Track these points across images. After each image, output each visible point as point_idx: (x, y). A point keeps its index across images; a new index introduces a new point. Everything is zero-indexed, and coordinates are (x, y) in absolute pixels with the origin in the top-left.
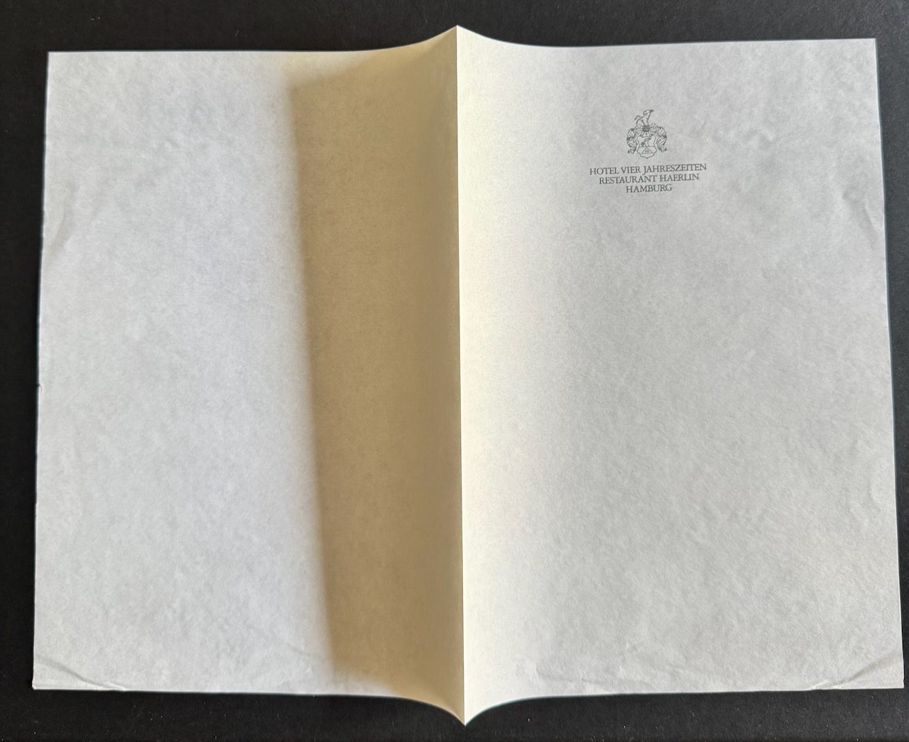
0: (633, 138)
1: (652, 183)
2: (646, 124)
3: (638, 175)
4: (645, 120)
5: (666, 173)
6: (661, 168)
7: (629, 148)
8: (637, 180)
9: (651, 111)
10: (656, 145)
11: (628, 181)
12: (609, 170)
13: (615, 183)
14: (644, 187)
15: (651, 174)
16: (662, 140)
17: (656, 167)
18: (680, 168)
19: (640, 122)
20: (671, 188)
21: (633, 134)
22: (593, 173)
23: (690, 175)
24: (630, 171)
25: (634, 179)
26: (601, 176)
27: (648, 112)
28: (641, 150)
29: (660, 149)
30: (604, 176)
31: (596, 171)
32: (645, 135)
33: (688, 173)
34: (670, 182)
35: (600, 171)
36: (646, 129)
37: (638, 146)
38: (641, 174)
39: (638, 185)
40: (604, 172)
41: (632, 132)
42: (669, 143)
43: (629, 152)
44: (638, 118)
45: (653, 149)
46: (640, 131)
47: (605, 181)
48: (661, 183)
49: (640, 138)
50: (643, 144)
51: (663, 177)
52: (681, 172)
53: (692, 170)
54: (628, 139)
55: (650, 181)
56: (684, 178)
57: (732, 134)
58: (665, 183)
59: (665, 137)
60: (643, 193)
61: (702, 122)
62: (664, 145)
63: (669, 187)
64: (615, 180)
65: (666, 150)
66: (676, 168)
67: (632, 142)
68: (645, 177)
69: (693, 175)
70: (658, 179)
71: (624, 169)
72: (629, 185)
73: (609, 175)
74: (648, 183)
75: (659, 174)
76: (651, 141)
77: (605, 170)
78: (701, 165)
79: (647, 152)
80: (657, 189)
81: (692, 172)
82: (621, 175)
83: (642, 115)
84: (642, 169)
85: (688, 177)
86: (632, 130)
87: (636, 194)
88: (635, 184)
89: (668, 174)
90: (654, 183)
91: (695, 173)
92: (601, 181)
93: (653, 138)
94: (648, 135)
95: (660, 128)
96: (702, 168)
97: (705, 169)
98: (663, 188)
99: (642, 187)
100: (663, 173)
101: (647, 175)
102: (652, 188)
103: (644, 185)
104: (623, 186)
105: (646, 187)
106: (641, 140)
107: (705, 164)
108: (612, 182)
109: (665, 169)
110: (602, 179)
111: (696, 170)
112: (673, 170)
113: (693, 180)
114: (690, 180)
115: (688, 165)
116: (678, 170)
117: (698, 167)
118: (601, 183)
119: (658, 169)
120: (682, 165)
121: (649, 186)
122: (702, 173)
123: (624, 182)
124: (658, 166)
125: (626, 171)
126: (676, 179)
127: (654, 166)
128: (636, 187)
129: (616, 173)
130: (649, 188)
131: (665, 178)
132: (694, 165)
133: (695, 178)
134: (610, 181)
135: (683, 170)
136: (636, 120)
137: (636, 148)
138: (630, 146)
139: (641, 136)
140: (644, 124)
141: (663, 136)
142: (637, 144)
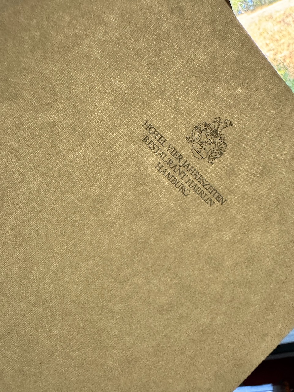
0: (200, 131)
1: (179, 178)
2: (219, 130)
3: (175, 162)
4: (221, 126)
6: (195, 173)
7: (190, 136)
8: (172, 165)
9: (231, 125)
10: (210, 153)
11: (165, 160)
12: (159, 137)
13: (154, 151)
15: (186, 171)
16: (217, 154)
17: (193, 169)
18: (208, 187)
19: (216, 124)
20: (188, 195)
21: (204, 128)
22: (145, 127)
23: (209, 198)
24: (173, 154)
25: (170, 162)
26: (149, 135)
27: (229, 122)
28: (197, 146)
29: (209, 159)
31: (149, 127)
32: (210, 138)
33: (209, 195)
34: (191, 190)
35: (152, 131)
36: (215, 133)
37: (197, 141)
38: (178, 164)
39: (169, 170)
40: (155, 135)
41: (204, 126)
42: (219, 161)
43: (187, 138)
44: (218, 120)
45: (204, 154)
46: (209, 131)
47: (148, 142)
48: (184, 184)
49: (204, 136)
50: (202, 142)
51: (191, 181)
52: (205, 191)
53: (213, 196)
54: (196, 128)
55: (179, 175)
56: (203, 196)
58: (187, 188)
59: (221, 154)
60: (166, 179)
62: (215, 158)
63: (186, 193)
64: (156, 149)
66: (205, 183)
67: (196, 133)
68: (179, 169)
69: (211, 200)
70: (185, 179)
71: (171, 147)
72: (162, 163)
73: (155, 141)
74: (176, 175)
75: (190, 176)
76: (209, 148)
77: (156, 133)
78: (222, 198)
79: (199, 152)
80: (178, 186)
81: (211, 197)
82: (165, 149)
83: (223, 120)
84: (182, 162)
85: (205, 198)
86: (206, 124)
87: (160, 175)
88: (166, 167)
89: (196, 182)
90: (180, 180)
91: (213, 199)
93: (213, 146)
94: (212, 140)
95: (225, 144)
96: (221, 201)
97: (222, 203)
98: (183, 190)
99: (169, 174)
100: (193, 179)
101: (182, 169)
102: (175, 182)
103: (172, 174)
104: (158, 159)
105: (172, 177)
106: (204, 138)
107: (226, 200)
108: (152, 148)
109: (198, 177)
110: (147, 138)
111: (216, 198)
112: (202, 183)
113: (207, 203)
114: (206, 201)
115: (214, 190)
116: (206, 187)
117: (219, 198)
118: (143, 141)
119: (193, 172)
120: (211, 186)
121: (175, 178)
122: (217, 204)
123: (161, 157)
124: (195, 170)
125: (171, 151)
126: (197, 192)
127: (192, 167)
128: (166, 170)
129: (162, 144)
130: (173, 180)
131: (191, 183)
132: (218, 193)
133: (209, 203)
134: (152, 146)
135: (207, 190)
136: (215, 120)
137: (194, 140)
138: (192, 135)
139: (207, 135)
140: (218, 129)
141: (221, 152)
142: (198, 138)
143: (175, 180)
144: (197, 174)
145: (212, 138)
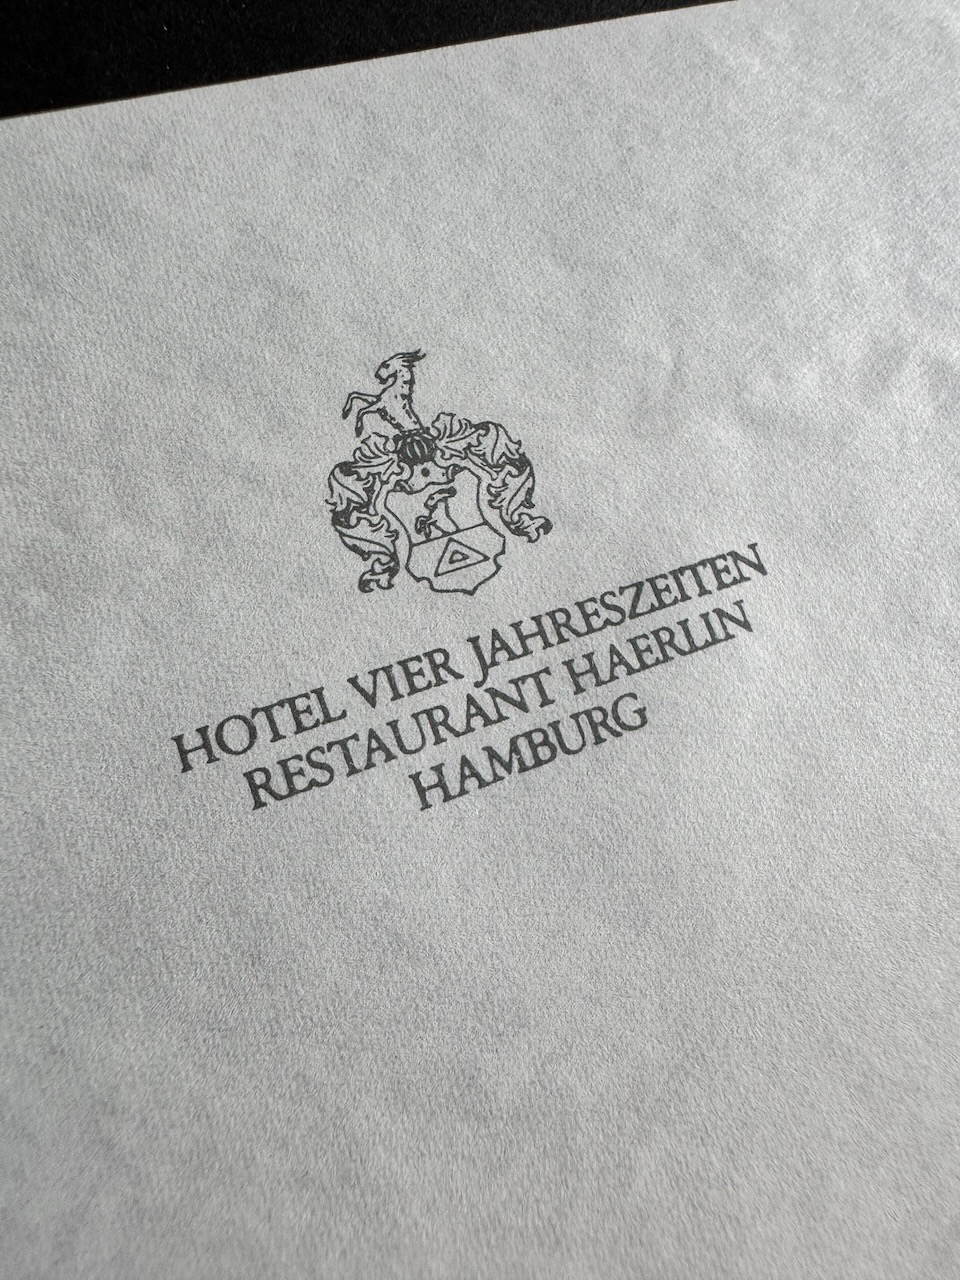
0: (363, 507)
1: (537, 717)
2: (409, 424)
3: (452, 696)
4: (396, 408)
5: (592, 642)
6: (556, 625)
7: (362, 566)
8: (458, 721)
9: (412, 358)
10: (492, 516)
11: (412, 740)
12: (284, 717)
13: (341, 778)
14: (504, 751)
15: (521, 667)
16: (514, 483)
17: (529, 627)
18: (648, 598)
19: (372, 422)
20: (641, 712)
21: (359, 487)
22: (198, 758)
23: (705, 616)
24: (403, 687)
25: (436, 723)
26: (248, 762)
27: (397, 364)
28: (426, 559)
29: (519, 531)
30: (266, 754)
31: (212, 742)
32: (419, 481)
33: (693, 609)
34: (625, 683)
35: (235, 735)
36: (414, 447)
37: (402, 545)
38: (466, 686)
39: (472, 747)
40: (264, 733)
41: (349, 481)
42: (551, 490)
43: (364, 586)
44: (358, 404)
45: (484, 541)
46: (387, 467)
47: (279, 784)
48: (583, 703)
49: (398, 501)
50: (424, 525)
51: (581, 665)
52: (661, 618)
53: (703, 592)
54: (340, 519)
55: (522, 706)
56: (681, 640)
57: (808, 380)
58: (604, 696)
59: (522, 464)
60: (512, 781)
61: (666, 357)
62: (528, 503)
63: (628, 716)
64: (335, 758)
65: (547, 527)
66: (625, 601)
67: (363, 530)
68: (494, 693)
69: (720, 613)
70: (558, 685)
71: (366, 682)
72: (423, 762)
73: (295, 744)
74: (518, 723)
75: (556, 656)
76: (463, 507)
77: (260, 721)
78: (735, 556)
79: (459, 559)
80: (572, 740)
81: (707, 604)
82: (361, 719)
83: (374, 388)
84: (464, 660)
85: (700, 635)
86: (346, 468)
87: (475, 801)
88: (450, 752)
89: (599, 644)
90: (550, 714)
91: (725, 600)
92: (258, 788)
93: (464, 483)
94: (437, 474)
95: (484, 426)
96: (747, 570)
97: (760, 568)
98: (603, 725)
99: (492, 755)
100: (575, 648)
101: (498, 678)
102: (546, 745)
103: (498, 738)
104: (388, 781)
105: (514, 748)
106: (409, 508)
107: (753, 547)
108: (321, 776)
109: (578, 622)
110: (259, 778)
111: (722, 585)
112: (615, 616)
113: (729, 637)
114: (715, 641)
115: (677, 574)
116: (641, 608)
117: (726, 570)
118: (259, 804)
119: (541, 632)
120: (652, 581)
121: (528, 735)
122: (753, 593)
123: (390, 757)
124: (537, 619)
125: (384, 692)
126: (649, 659)
127: (516, 626)
128: (465, 762)
129: (328, 719)
130: (534, 747)
131: (593, 670)
132: (703, 563)
133: (732, 627)
134: (312, 773)
135: (663, 605)
136: (352, 417)
137: (394, 556)
138: (364, 555)
139: (400, 487)
140: (398, 426)
141: (511, 462)
142: (395, 535)
143: (538, 738)
144: (561, 618)
145: (425, 473)
